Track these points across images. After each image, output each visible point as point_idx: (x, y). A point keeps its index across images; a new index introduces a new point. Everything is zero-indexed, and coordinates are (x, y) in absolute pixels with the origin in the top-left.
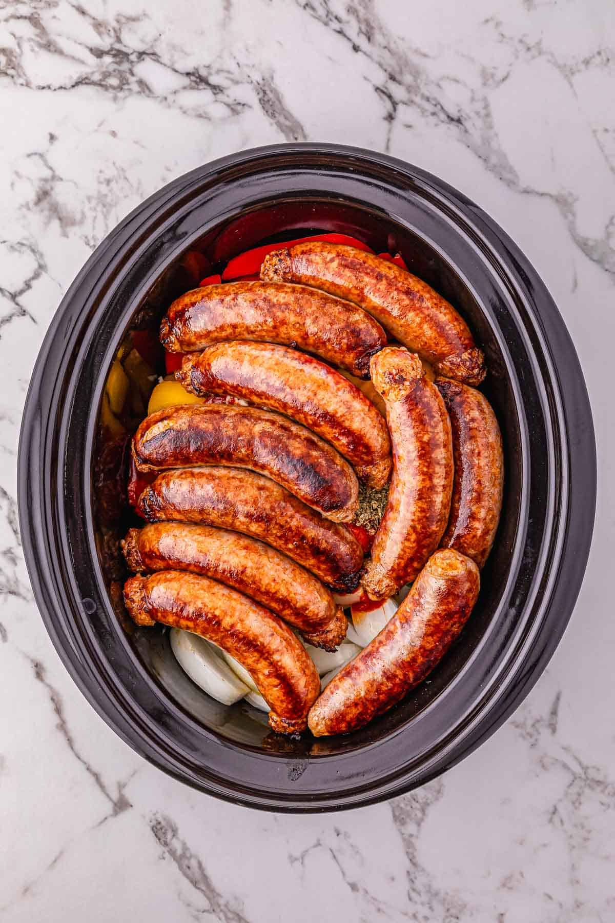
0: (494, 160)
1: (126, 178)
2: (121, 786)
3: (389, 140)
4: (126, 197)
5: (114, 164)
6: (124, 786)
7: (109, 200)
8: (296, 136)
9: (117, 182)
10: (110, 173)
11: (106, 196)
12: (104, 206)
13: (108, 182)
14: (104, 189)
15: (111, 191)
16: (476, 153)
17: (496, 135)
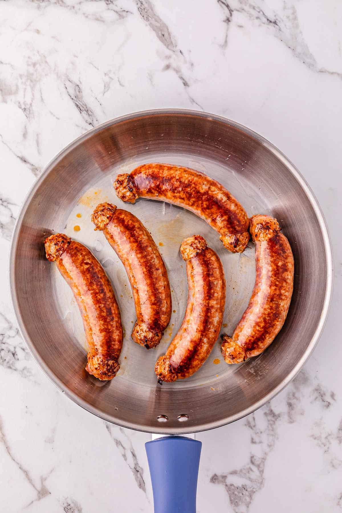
0: (299, 50)
1: (46, 62)
2: (43, 480)
3: (227, 36)
4: (46, 75)
5: (38, 52)
6: (45, 479)
7: (34, 77)
8: (163, 33)
9: (40, 65)
10: (36, 58)
11: (32, 74)
12: (32, 81)
13: (34, 65)
14: (31, 69)
15: (36, 71)
16: (287, 45)
17: (301, 32)
